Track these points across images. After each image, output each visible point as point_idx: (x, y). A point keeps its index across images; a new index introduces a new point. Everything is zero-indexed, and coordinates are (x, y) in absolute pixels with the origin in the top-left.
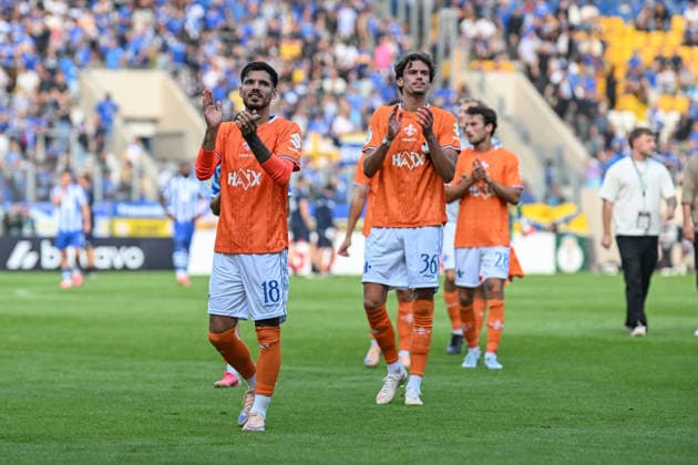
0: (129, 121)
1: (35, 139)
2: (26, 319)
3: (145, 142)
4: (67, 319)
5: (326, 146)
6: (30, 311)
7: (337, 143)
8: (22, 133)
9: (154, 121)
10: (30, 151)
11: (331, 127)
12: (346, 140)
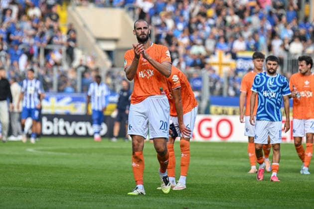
0: (99, 40)
1: (39, 50)
2: (35, 168)
3: (109, 53)
4: (60, 168)
5: (227, 59)
6: (37, 162)
7: (234, 57)
8: (31, 47)
9: (116, 40)
10: (35, 59)
11: (232, 47)
12: (240, 55)
